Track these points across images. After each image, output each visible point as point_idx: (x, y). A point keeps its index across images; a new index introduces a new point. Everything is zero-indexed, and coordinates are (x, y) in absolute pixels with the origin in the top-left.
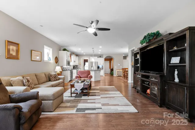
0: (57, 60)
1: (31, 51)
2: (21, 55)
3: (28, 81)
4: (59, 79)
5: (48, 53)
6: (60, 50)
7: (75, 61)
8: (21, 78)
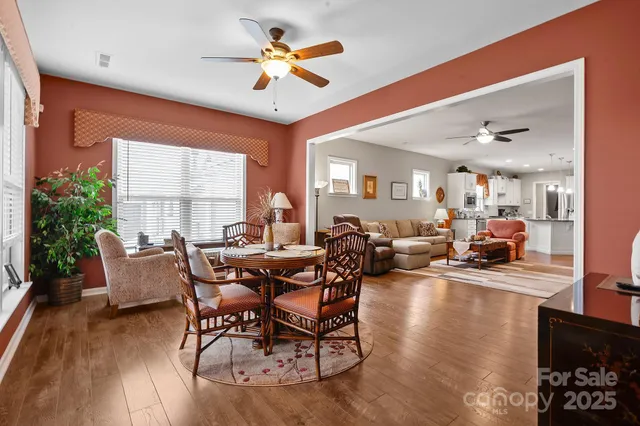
0: (441, 195)
1: (392, 183)
2: (378, 194)
3: (385, 228)
4: (437, 234)
5: (421, 183)
6: (451, 171)
7: (499, 195)
8: (377, 224)
